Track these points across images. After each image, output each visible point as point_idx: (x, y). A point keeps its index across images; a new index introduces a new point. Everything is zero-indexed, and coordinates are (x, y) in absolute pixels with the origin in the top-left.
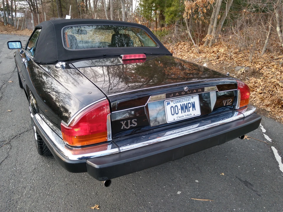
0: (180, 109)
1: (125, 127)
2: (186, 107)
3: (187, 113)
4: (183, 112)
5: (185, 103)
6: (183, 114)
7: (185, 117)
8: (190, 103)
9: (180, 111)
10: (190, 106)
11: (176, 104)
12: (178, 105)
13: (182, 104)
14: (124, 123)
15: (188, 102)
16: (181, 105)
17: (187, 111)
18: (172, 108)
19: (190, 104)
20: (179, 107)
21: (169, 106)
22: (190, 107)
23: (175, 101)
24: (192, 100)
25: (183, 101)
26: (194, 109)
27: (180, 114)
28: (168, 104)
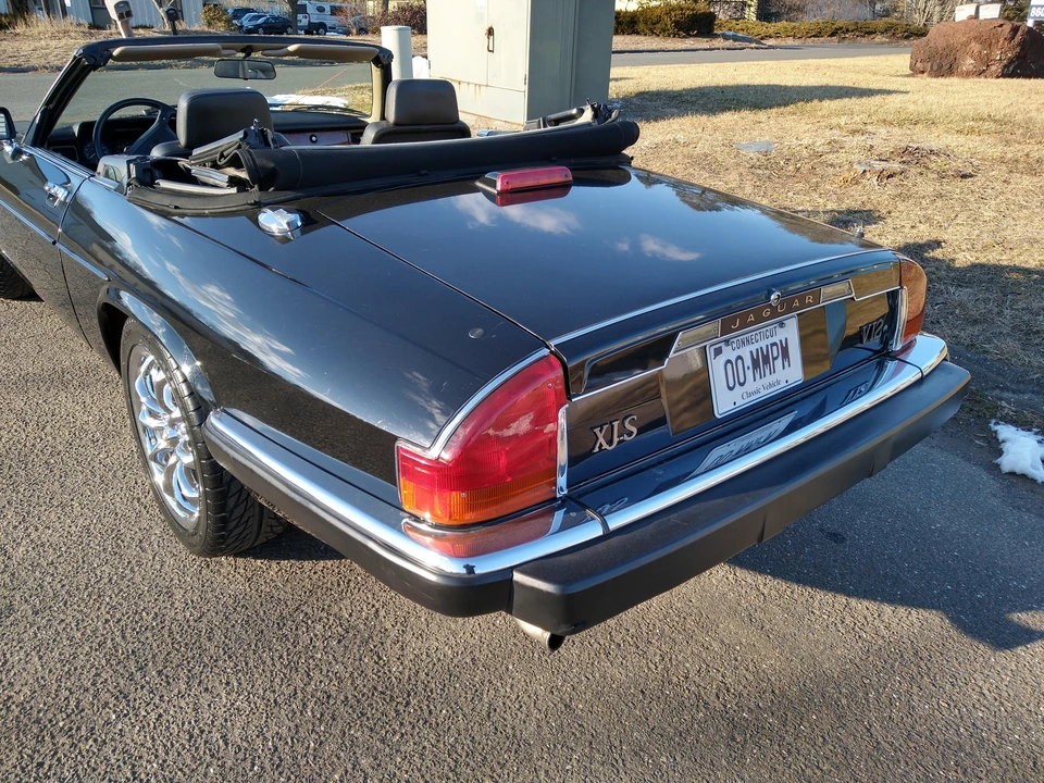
0: (748, 368)
1: (605, 446)
2: (766, 360)
3: (769, 379)
4: (758, 376)
5: (763, 344)
6: (760, 383)
7: (763, 392)
8: (775, 344)
9: (750, 373)
10: (775, 355)
11: (738, 352)
12: (745, 352)
13: (753, 348)
14: (601, 431)
15: (771, 340)
16: (751, 352)
17: (767, 372)
18: (729, 365)
19: (775, 348)
20: (748, 362)
21: (722, 359)
22: (776, 358)
23: (735, 340)
24: (780, 335)
25: (758, 337)
26: (786, 364)
27: (750, 386)
28: (718, 352)
